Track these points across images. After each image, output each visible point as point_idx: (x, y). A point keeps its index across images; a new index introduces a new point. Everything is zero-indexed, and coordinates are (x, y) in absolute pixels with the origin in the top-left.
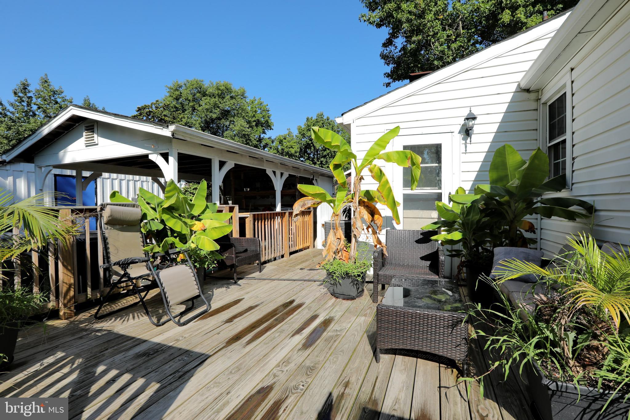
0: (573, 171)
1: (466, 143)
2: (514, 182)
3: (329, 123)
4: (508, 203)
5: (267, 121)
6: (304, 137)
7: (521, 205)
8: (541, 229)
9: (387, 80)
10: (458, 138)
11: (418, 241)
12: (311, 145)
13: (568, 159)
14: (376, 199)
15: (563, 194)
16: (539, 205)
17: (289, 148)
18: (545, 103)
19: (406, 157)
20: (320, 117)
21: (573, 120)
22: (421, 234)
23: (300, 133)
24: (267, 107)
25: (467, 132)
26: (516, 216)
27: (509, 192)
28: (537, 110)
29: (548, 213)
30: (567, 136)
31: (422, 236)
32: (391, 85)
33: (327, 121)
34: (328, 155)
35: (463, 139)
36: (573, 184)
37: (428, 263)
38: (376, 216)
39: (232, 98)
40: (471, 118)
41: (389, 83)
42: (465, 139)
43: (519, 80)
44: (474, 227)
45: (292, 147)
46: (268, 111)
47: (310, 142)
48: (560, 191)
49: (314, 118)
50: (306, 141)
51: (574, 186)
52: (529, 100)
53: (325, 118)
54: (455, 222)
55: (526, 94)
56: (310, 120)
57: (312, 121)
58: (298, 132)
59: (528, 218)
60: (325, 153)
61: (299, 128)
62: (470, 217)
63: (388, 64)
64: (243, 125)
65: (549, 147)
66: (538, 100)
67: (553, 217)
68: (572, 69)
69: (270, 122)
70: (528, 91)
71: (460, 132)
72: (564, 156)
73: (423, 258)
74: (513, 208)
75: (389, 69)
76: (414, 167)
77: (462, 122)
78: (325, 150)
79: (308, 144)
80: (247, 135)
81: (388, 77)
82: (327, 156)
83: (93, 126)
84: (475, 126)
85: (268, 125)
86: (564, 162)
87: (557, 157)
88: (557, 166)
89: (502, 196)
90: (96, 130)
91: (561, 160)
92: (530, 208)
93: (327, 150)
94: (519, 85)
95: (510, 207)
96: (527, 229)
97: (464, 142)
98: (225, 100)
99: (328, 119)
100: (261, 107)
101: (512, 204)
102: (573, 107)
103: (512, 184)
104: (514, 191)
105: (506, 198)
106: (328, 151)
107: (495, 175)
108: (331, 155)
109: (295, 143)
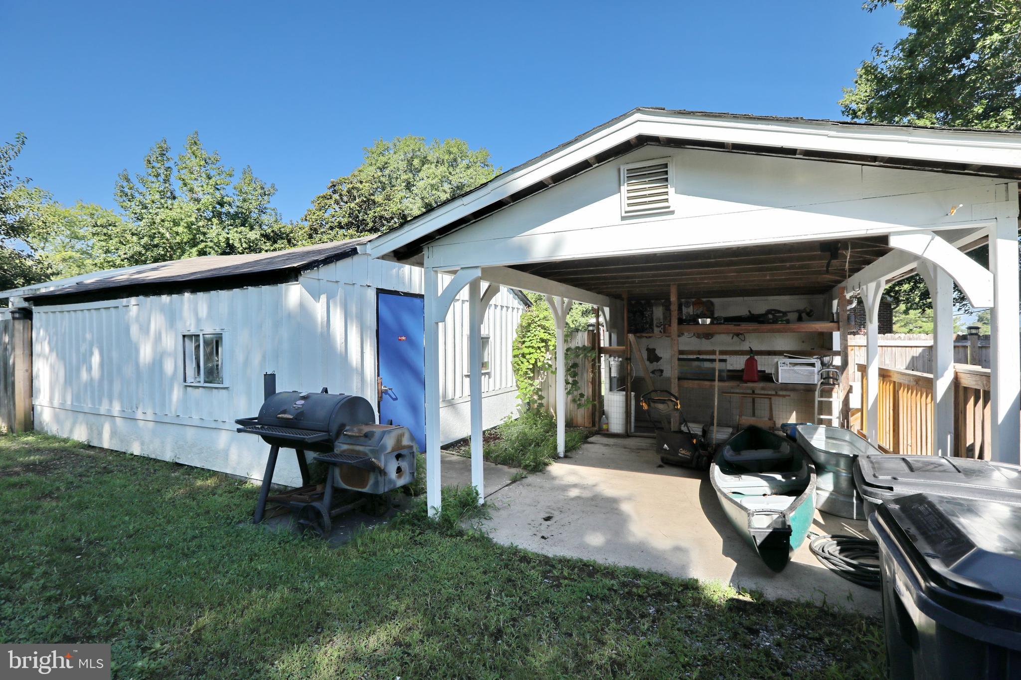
83: (666, 166)
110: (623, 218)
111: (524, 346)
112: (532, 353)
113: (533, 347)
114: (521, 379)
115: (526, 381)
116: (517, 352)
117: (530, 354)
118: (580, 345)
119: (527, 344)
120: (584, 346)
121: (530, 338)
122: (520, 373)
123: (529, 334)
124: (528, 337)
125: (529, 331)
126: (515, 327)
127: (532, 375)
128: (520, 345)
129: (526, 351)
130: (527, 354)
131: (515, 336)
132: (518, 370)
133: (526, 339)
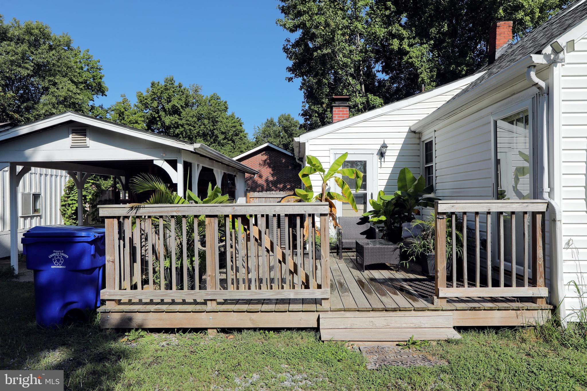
0: (436, 183)
1: (381, 162)
2: (411, 190)
3: (182, 92)
4: (407, 200)
5: (99, 84)
6: (147, 107)
7: (413, 201)
8: (422, 215)
9: (290, 75)
10: (376, 157)
11: (359, 224)
12: (158, 119)
13: (434, 175)
14: (335, 198)
15: (432, 195)
16: (421, 201)
17: (134, 123)
18: (423, 141)
19: (353, 172)
20: (170, 83)
21: (436, 157)
22: (360, 219)
23: (141, 102)
24: (98, 64)
25: (382, 154)
26: (411, 207)
27: (409, 195)
28: (419, 144)
29: (426, 205)
30: (434, 164)
31: (360, 220)
32: (293, 80)
33: (178, 89)
34: (182, 133)
35: (379, 159)
36: (436, 190)
37: (365, 236)
38: (333, 208)
39: (51, 48)
40: (384, 146)
41: (292, 78)
42: (380, 159)
43: (411, 125)
44: (391, 213)
45: (137, 122)
46: (100, 69)
47: (156, 116)
48: (431, 194)
49: (163, 83)
50: (151, 114)
51: (437, 191)
52: (415, 138)
53: (176, 84)
54: (380, 211)
55: (413, 134)
56: (156, 85)
57: (159, 88)
58: (137, 101)
59: (416, 207)
60: (177, 131)
61: (140, 96)
62: (388, 208)
63: (290, 58)
64: (71, 89)
65: (426, 167)
66: (420, 138)
67: (428, 207)
68: (435, 131)
69: (103, 85)
70: (414, 132)
71: (377, 154)
72: (432, 174)
73: (362, 234)
74: (410, 203)
75: (290, 63)
76: (359, 179)
77: (379, 148)
78: (177, 127)
79: (154, 118)
80: (77, 104)
81: (289, 71)
82: (181, 136)
83: (85, 130)
84: (387, 151)
85: (100, 90)
86: (432, 176)
87: (429, 174)
88: (429, 178)
89: (404, 197)
90: (87, 133)
91: (431, 175)
92: (417, 203)
93: (180, 127)
94: (410, 128)
95: (408, 202)
96: (417, 213)
97: (380, 161)
98: (40, 51)
99: (180, 87)
100: (89, 62)
101: (409, 201)
102: (436, 150)
103: (410, 191)
104: (411, 194)
105: (406, 197)
106: (182, 129)
107: (400, 185)
108: (186, 134)
109: (141, 117)
110: (71, 147)
111: (69, 199)
112: (74, 204)
113: (75, 200)
114: (67, 220)
115: (71, 221)
116: (64, 203)
117: (73, 204)
118: (107, 198)
119: (71, 198)
120: (110, 199)
121: (74, 194)
122: (66, 216)
123: (73, 192)
124: (72, 194)
125: (73, 190)
126: (63, 188)
127: (75, 217)
128: (66, 199)
129: (70, 202)
130: (71, 204)
131: (63, 193)
132: (65, 214)
133: (71, 195)
